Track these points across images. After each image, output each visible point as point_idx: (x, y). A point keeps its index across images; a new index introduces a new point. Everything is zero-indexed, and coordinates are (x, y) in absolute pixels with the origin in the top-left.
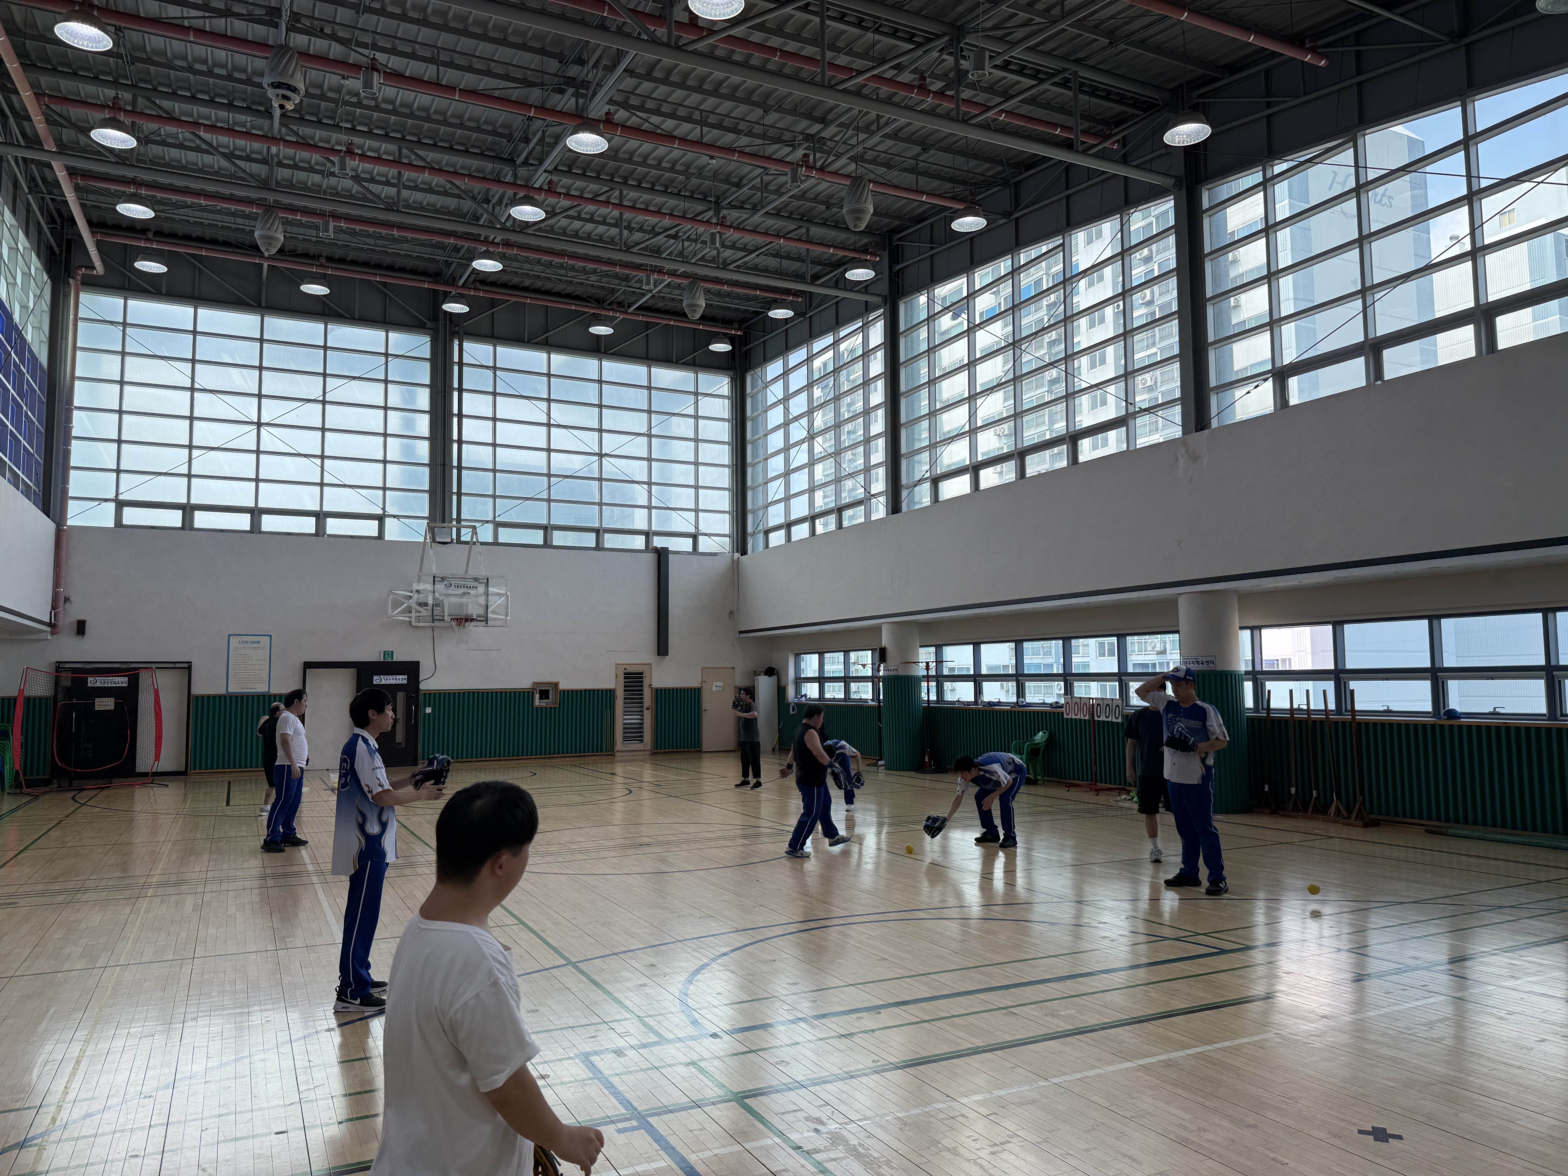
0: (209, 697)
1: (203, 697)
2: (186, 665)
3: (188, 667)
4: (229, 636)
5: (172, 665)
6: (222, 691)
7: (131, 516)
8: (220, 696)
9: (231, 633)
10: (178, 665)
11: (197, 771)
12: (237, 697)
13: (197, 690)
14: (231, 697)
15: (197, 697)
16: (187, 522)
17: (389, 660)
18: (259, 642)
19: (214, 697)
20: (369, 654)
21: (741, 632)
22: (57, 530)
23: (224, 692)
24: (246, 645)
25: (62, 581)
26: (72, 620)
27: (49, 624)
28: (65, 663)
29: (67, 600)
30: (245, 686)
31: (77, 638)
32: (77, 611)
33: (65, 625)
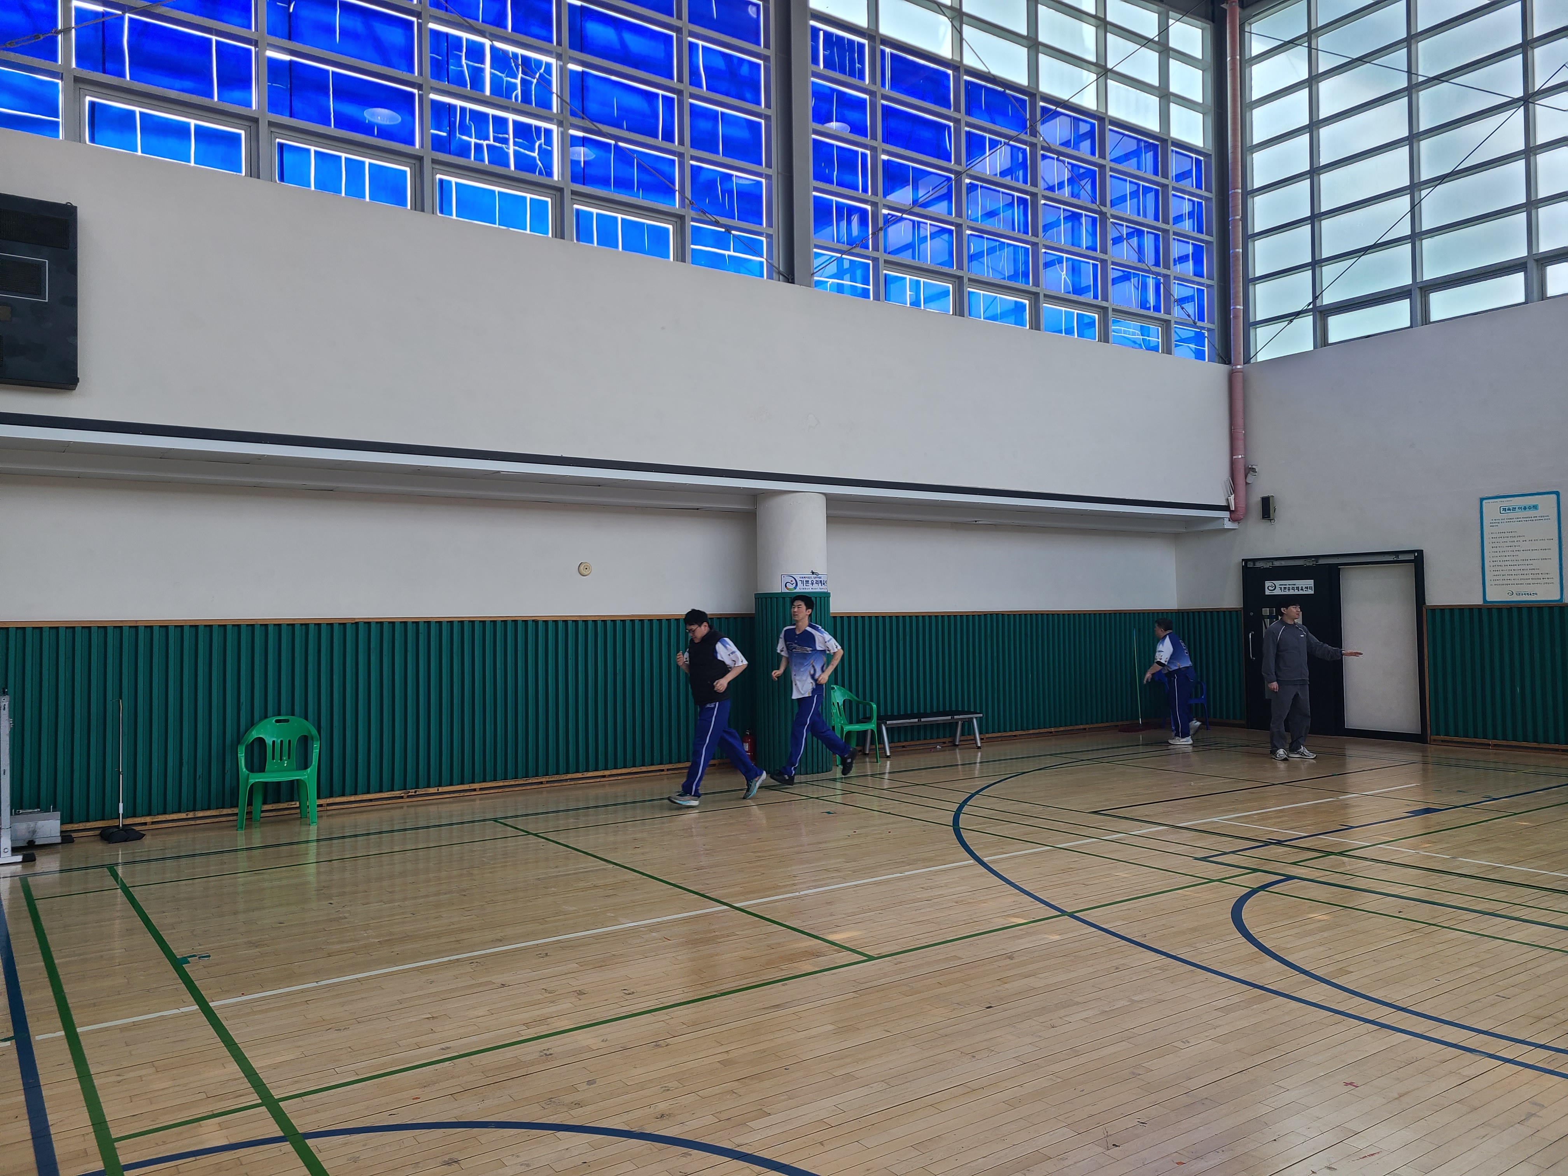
0: (1452, 609)
1: (1442, 609)
2: (1411, 557)
3: (1417, 561)
4: (1482, 500)
5: (1391, 558)
6: (1476, 600)
7: (1341, 327)
8: (1471, 609)
9: (1482, 496)
10: (1402, 557)
11: (1442, 737)
12: (1500, 610)
13: (1436, 596)
14: (1490, 610)
15: (1434, 610)
16: (1420, 316)
18: (1535, 507)
19: (1461, 609)
22: (1231, 377)
23: (1478, 601)
24: (1512, 515)
25: (1240, 444)
26: (1256, 499)
27: (1226, 508)
28: (1254, 561)
29: (1250, 470)
30: (1515, 589)
31: (1265, 524)
32: (1262, 487)
33: (1247, 508)
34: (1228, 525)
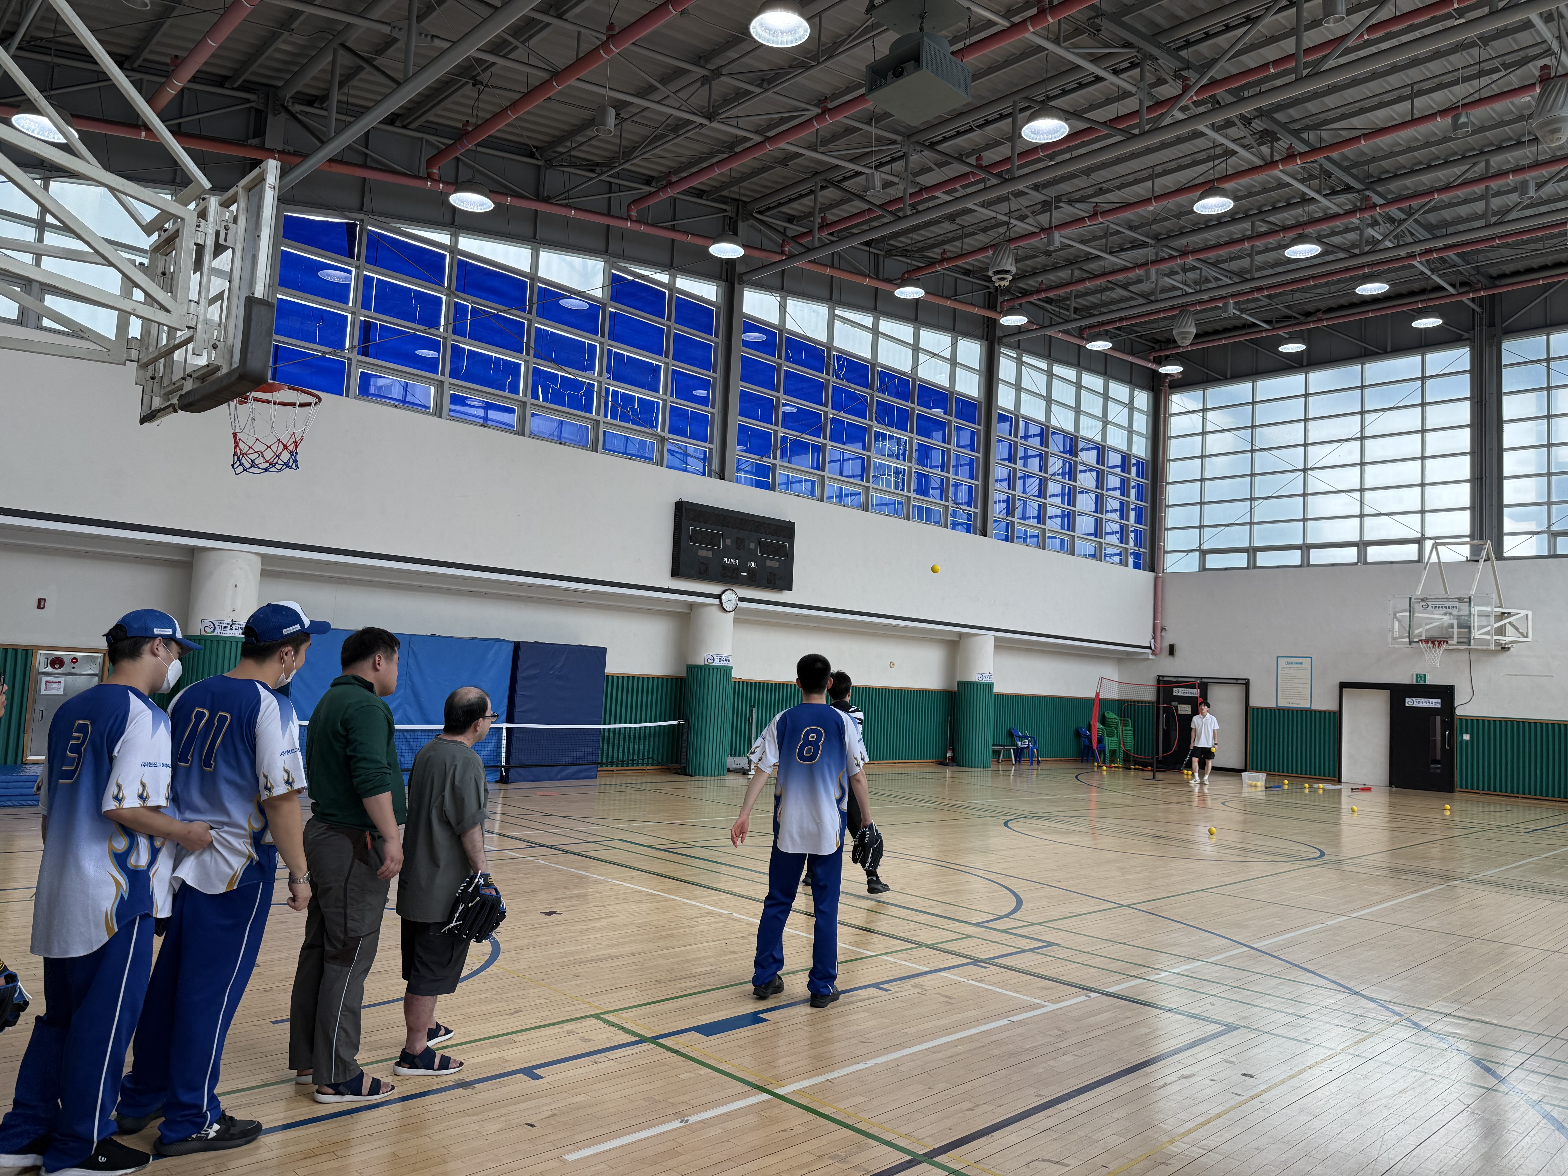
0: (1262, 709)
1: (1258, 708)
2: (1244, 682)
3: (1246, 684)
4: (1278, 657)
5: (1235, 681)
6: (1273, 705)
7: (1212, 562)
8: (1271, 709)
9: (1278, 655)
10: (1239, 681)
12: (1284, 711)
13: (1255, 702)
14: (1279, 710)
15: (1253, 708)
16: (1253, 562)
17: (1422, 683)
18: (1301, 664)
19: (1266, 709)
20: (1403, 676)
22: (1156, 579)
23: (1274, 706)
24: (1291, 666)
25: (1159, 615)
26: (1166, 644)
27: (1150, 648)
28: (1163, 676)
29: (1163, 629)
30: (1291, 701)
31: (1171, 658)
32: (1170, 638)
33: (1161, 649)
34: (1151, 657)
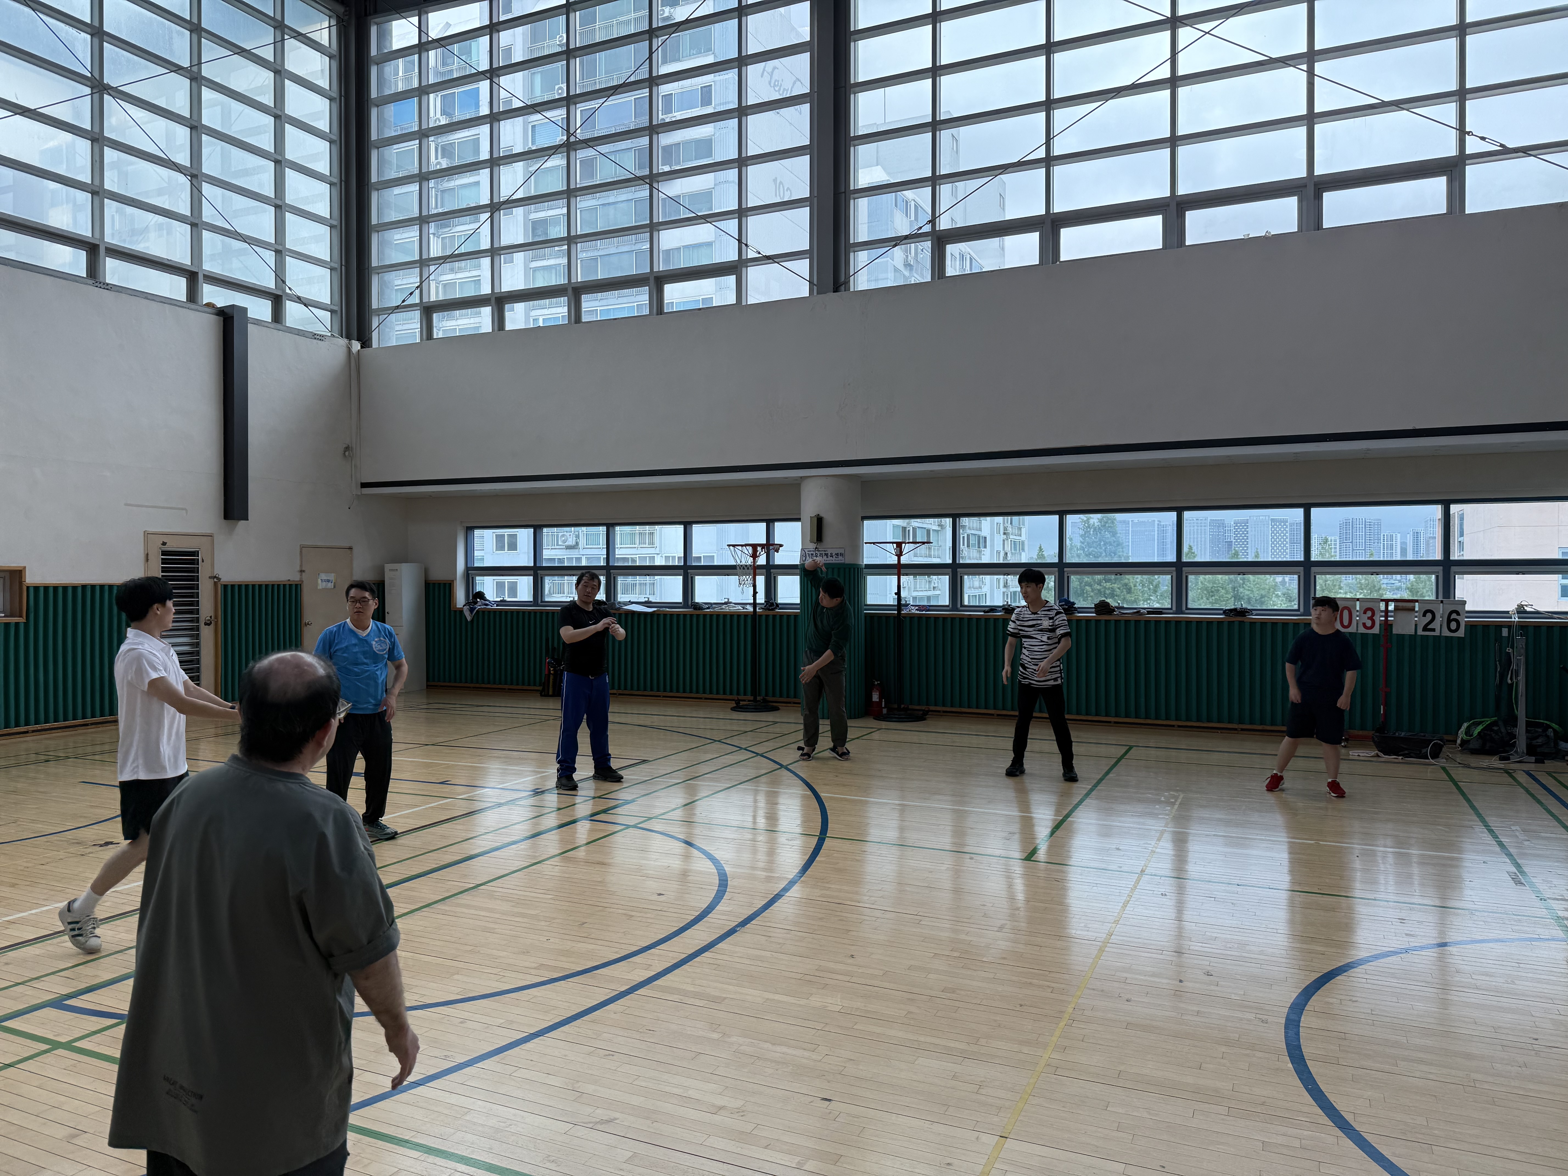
21: (364, 485)
